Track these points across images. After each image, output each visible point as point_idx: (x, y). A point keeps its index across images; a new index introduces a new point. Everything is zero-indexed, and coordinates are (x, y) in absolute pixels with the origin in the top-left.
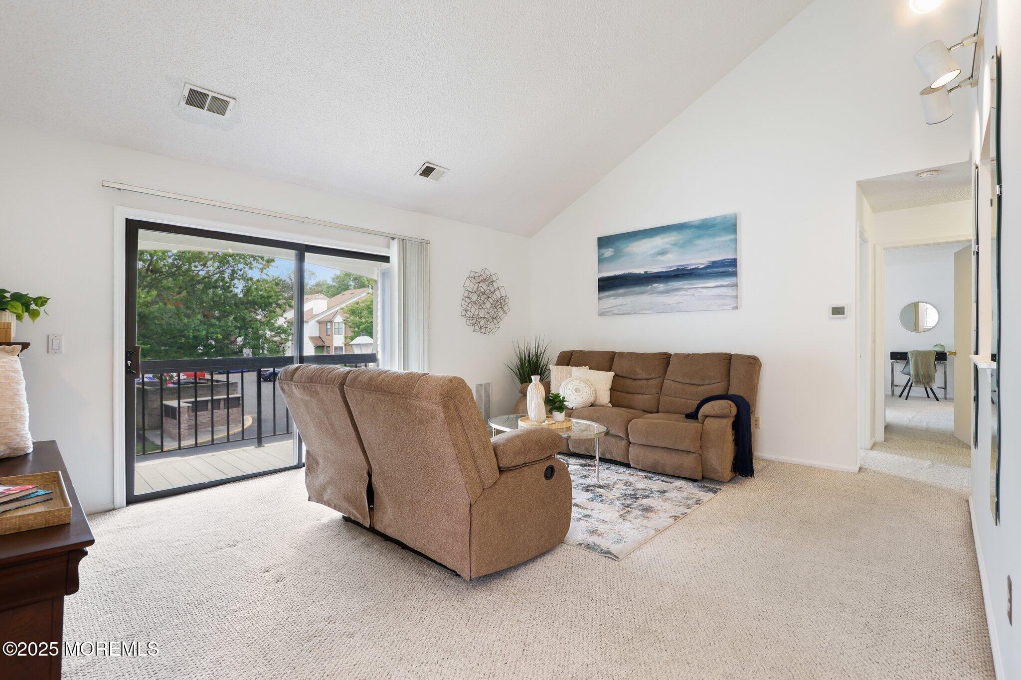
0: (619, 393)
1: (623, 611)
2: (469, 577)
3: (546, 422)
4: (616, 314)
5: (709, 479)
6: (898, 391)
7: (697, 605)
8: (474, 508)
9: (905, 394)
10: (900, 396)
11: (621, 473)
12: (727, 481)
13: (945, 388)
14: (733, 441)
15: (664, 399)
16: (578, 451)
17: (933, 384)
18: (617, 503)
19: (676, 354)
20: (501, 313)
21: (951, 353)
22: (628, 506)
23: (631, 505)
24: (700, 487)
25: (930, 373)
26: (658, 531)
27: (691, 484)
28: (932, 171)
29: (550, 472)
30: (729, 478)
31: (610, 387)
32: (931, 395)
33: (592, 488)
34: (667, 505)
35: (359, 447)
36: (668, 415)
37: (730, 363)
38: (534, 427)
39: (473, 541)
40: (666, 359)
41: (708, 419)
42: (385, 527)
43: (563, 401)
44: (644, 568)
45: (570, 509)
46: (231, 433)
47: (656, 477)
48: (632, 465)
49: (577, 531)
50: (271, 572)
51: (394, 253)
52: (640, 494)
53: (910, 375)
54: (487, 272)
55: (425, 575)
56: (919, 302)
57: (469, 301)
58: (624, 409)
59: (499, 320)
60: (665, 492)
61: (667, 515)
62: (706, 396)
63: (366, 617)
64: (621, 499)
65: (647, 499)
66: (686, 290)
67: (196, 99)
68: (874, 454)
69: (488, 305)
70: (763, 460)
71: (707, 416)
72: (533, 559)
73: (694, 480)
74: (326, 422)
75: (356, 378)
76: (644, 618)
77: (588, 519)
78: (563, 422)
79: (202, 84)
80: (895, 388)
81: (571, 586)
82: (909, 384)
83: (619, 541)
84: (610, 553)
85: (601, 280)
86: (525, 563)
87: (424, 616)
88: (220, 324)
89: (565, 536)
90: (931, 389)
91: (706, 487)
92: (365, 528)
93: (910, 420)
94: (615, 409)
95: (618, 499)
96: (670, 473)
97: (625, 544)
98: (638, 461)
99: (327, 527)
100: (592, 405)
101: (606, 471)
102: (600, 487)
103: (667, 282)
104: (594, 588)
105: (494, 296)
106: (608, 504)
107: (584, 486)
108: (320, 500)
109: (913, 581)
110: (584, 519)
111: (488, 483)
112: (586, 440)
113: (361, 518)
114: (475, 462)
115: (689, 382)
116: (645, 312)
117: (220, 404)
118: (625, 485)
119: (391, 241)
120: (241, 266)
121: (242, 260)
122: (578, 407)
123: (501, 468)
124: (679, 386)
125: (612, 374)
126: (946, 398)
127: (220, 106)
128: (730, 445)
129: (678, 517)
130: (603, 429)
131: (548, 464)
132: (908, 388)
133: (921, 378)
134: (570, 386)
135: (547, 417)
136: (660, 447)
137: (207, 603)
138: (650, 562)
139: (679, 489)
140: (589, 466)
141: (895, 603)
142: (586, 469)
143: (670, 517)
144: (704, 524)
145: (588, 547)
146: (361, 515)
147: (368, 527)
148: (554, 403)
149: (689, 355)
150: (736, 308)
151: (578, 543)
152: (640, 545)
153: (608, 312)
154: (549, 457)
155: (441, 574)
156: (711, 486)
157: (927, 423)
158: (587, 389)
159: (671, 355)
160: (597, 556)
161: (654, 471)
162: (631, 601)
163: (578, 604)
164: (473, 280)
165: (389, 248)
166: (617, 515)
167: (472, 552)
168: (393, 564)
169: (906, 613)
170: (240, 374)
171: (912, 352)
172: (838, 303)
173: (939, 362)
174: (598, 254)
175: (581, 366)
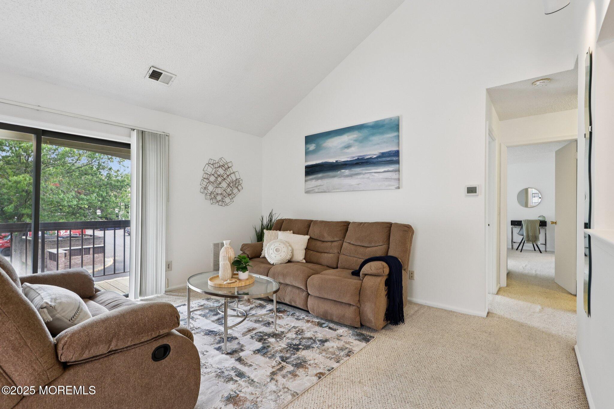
0: (312, 252)
5: (365, 327)
6: (515, 246)
9: (520, 248)
10: (517, 249)
11: (299, 320)
12: (380, 329)
13: (545, 244)
14: (386, 295)
15: (342, 258)
17: (538, 242)
19: (352, 223)
20: (235, 191)
21: (551, 222)
22: (285, 360)
23: (288, 359)
24: (358, 335)
25: (536, 235)
27: (350, 333)
28: (544, 79)
29: (162, 352)
30: (381, 326)
31: (305, 247)
32: (536, 248)
33: (266, 337)
34: (320, 359)
36: (342, 271)
37: (390, 230)
40: (346, 226)
41: (366, 276)
46: (95, 270)
47: (325, 324)
48: (310, 311)
51: (133, 141)
52: (303, 344)
53: (523, 236)
54: (223, 160)
56: (528, 188)
57: (208, 181)
58: (313, 265)
59: (234, 196)
60: (326, 341)
61: (314, 372)
62: (372, 255)
64: (283, 350)
65: (306, 351)
68: (499, 298)
69: (224, 185)
70: (416, 304)
73: (355, 327)
78: (247, 279)
80: (514, 244)
82: (523, 242)
88: (87, 198)
90: (537, 245)
91: (362, 334)
93: (524, 268)
95: (281, 351)
96: (336, 320)
98: (314, 310)
100: (289, 261)
101: (288, 319)
102: (274, 336)
105: (230, 178)
107: (262, 335)
115: (360, 244)
117: (90, 251)
118: (296, 333)
119: (132, 131)
120: (104, 160)
122: (277, 263)
123: (66, 363)
124: (352, 247)
125: (307, 237)
126: (546, 251)
129: (323, 375)
131: (158, 344)
132: (522, 244)
133: (531, 238)
134: (272, 247)
136: (330, 300)
139: (339, 338)
143: (316, 375)
148: (240, 264)
149: (361, 223)
150: (399, 188)
154: (158, 337)
156: (365, 334)
157: (535, 271)
158: (285, 249)
159: (349, 223)
161: (325, 318)
164: (211, 166)
165: (130, 137)
166: (270, 372)
170: (113, 231)
171: (525, 221)
172: (472, 184)
173: (542, 227)
174: (305, 148)
175: (287, 230)
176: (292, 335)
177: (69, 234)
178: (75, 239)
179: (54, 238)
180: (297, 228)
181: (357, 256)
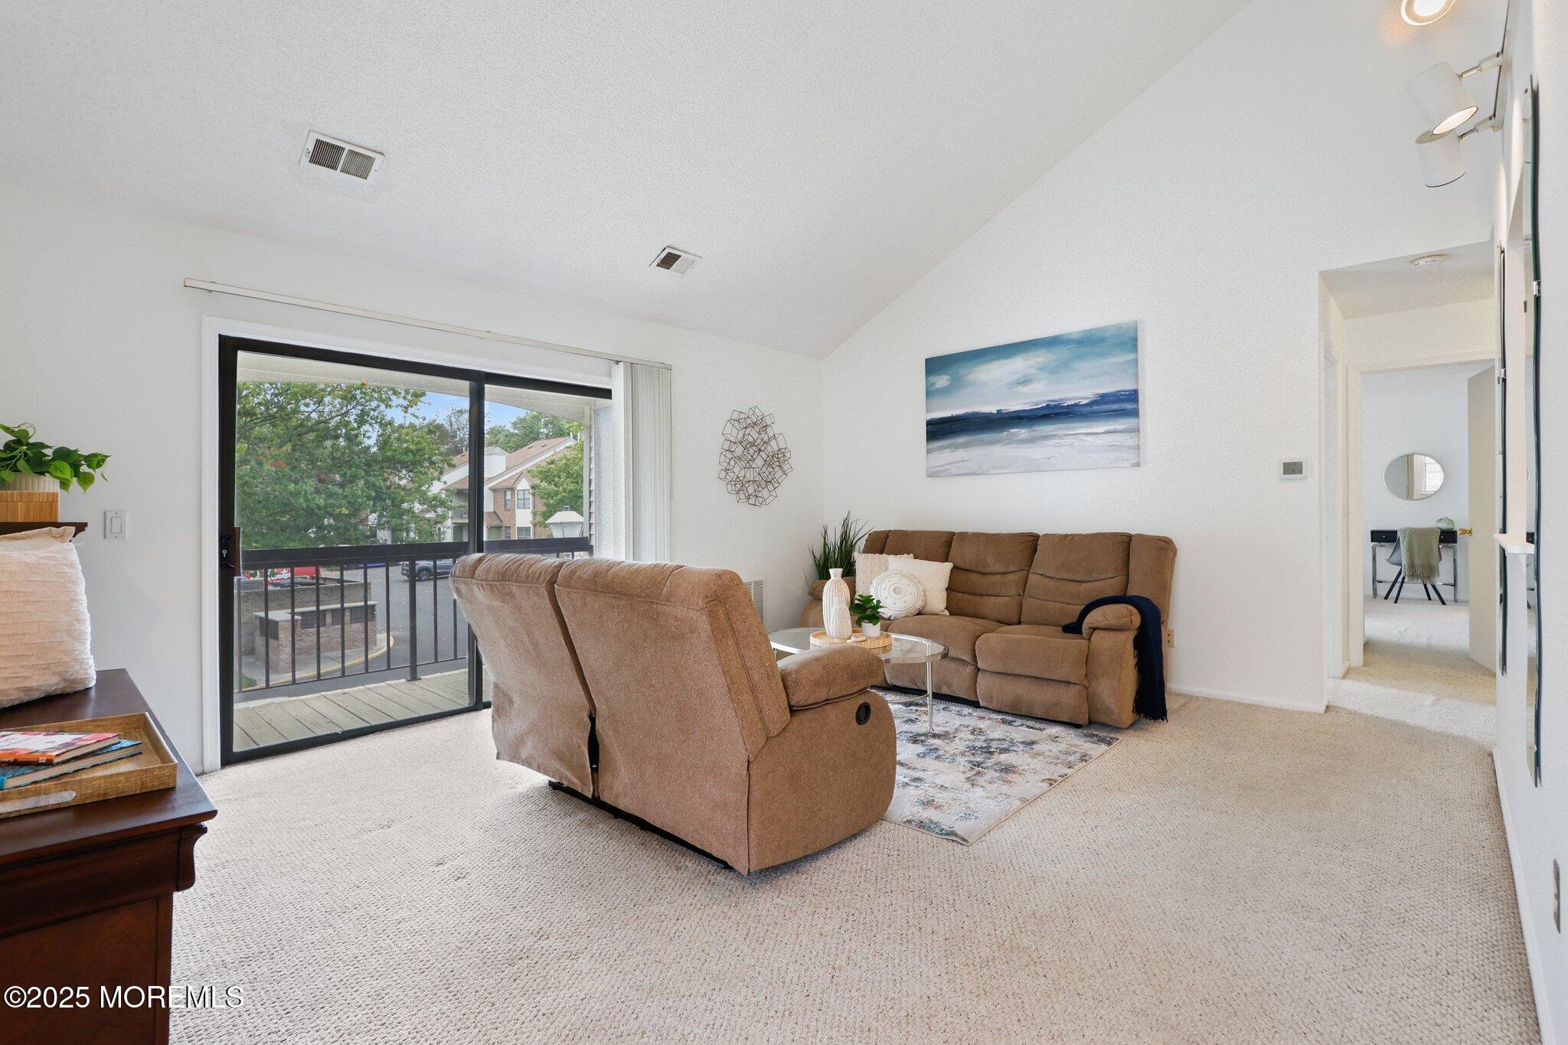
0: (960, 595)
1: (979, 920)
2: (747, 870)
3: (853, 639)
4: (954, 475)
5: (1099, 724)
6: (1383, 590)
7: (1089, 909)
8: (753, 766)
9: (1394, 594)
10: (1386, 598)
11: (965, 715)
12: (1127, 726)
13: (1455, 585)
14: (1136, 665)
15: (1029, 603)
16: (898, 683)
17: (1437, 579)
18: (962, 760)
19: (1046, 535)
20: (779, 474)
21: (1464, 532)
22: (979, 765)
23: (982, 763)
24: (1085, 736)
25: (1431, 562)
26: (1026, 802)
27: (1071, 732)
28: (1434, 256)
29: (864, 714)
30: (1129, 722)
31: (946, 585)
32: (1433, 595)
33: (923, 738)
34: (1037, 763)
35: (577, 677)
36: (1036, 628)
37: (1129, 549)
38: (835, 645)
39: (752, 816)
40: (1031, 542)
41: (1096, 632)
42: (617, 796)
43: (878, 606)
44: (1007, 855)
45: (894, 769)
47: (1019, 722)
48: (982, 704)
49: (904, 802)
50: (447, 865)
51: (617, 384)
52: (996, 746)
53: (1401, 565)
54: (757, 411)
55: (678, 869)
56: (1414, 453)
57: (730, 456)
58: (967, 619)
59: (776, 485)
60: (1033, 743)
61: (1037, 778)
62: (1094, 598)
63: (595, 930)
64: (966, 753)
65: (1007, 755)
66: (1061, 437)
67: (325, 154)
68: (1348, 684)
69: (759, 462)
70: (1180, 695)
71: (1095, 629)
72: (840, 844)
73: (1077, 726)
74: (526, 639)
75: (572, 573)
76: (1010, 928)
77: (919, 785)
78: (878, 638)
79: (334, 132)
80: (1378, 584)
81: (898, 883)
82: (1400, 579)
83: (967, 817)
84: (955, 835)
85: (930, 423)
86: (828, 850)
87: (682, 928)
88: (344, 493)
89: (887, 808)
90: (1434, 587)
91: (1094, 735)
92: (584, 799)
93: (1401, 634)
94: (955, 619)
95: (963, 754)
96: (1040, 714)
97: (977, 820)
98: (992, 698)
99: (526, 797)
100: (919, 614)
101: (943, 713)
102: (935, 736)
103: (1031, 426)
104: (933, 886)
105: (769, 448)
106: (949, 762)
107: (911, 735)
108: (515, 758)
109: (1411, 873)
110: (913, 784)
111: (775, 729)
112: (910, 665)
113: (579, 784)
114: (755, 698)
115: (1067, 578)
116: (998, 471)
118: (973, 733)
119: (614, 366)
120: (374, 404)
121: (376, 395)
122: (898, 616)
123: (793, 706)
124: (1051, 583)
125: (949, 566)
126: (1456, 601)
127: (360, 165)
128: (1131, 673)
129: (1055, 781)
130: (939, 649)
131: (861, 700)
132: (1398, 585)
133: (1419, 570)
134: (886, 585)
135: (854, 631)
136: (1025, 676)
137: (355, 911)
138: (1016, 848)
139: (1055, 739)
140: (917, 705)
141: (1385, 905)
142: (911, 710)
143: (1043, 781)
144: (1094, 791)
145: (921, 825)
146: (579, 779)
147: (590, 797)
148: (864, 611)
149: (1066, 536)
150: (1138, 465)
151: (905, 820)
152: (999, 823)
153: (941, 472)
154: (863, 691)
155: (702, 866)
156: (1102, 734)
157: (1428, 639)
158: (911, 589)
159: (1038, 536)
160: (935, 839)
161: (1015, 712)
162: (989, 904)
163: (911, 909)
164: (736, 424)
165: (611, 377)
166: (962, 777)
167: (751, 832)
168: (629, 853)
169: (1402, 920)
171: (1405, 531)
172: (1292, 457)
173: (1446, 545)
174: (926, 384)
175: (902, 553)
176: (965, 735)
177: (288, 578)
178: (308, 589)
179: (258, 588)
180: (922, 548)
181: (1062, 600)
